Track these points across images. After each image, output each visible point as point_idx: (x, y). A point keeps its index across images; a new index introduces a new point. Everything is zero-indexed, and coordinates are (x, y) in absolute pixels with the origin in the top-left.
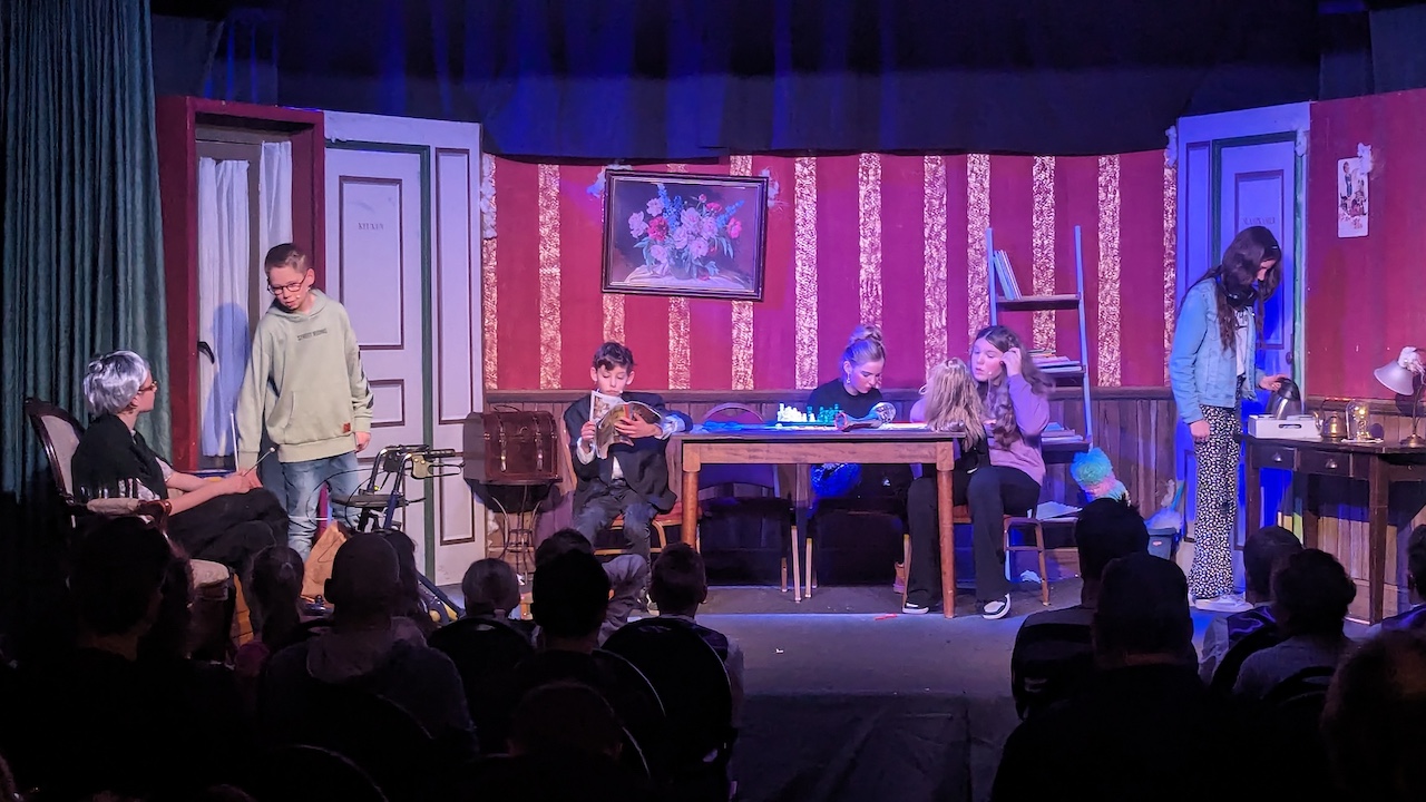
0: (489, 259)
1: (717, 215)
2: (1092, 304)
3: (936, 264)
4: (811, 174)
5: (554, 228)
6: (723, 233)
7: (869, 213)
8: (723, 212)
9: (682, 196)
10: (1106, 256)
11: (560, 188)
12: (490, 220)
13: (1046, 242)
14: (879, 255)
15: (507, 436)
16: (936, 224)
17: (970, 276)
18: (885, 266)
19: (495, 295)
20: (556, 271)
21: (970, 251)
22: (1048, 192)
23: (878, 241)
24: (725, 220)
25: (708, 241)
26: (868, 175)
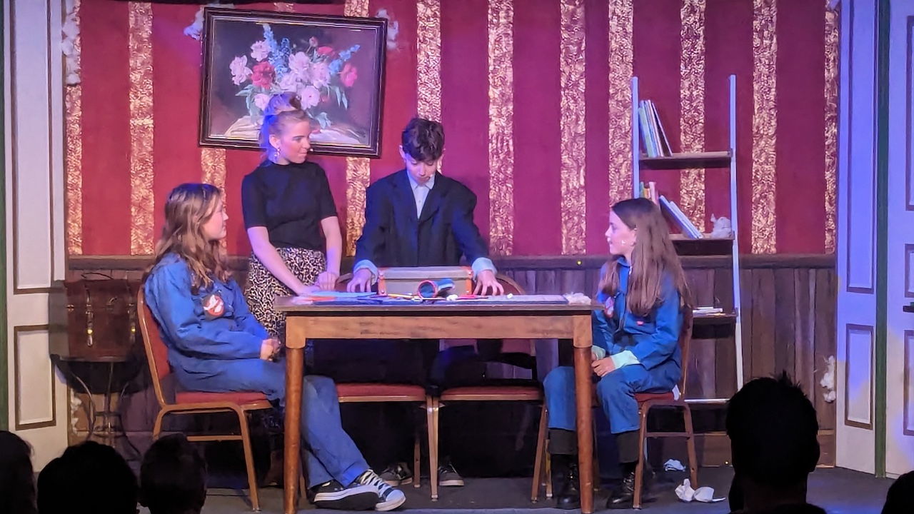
0: (72, 108)
1: (330, 61)
2: (745, 162)
3: (574, 117)
4: (435, 16)
5: (146, 73)
6: (336, 80)
7: (499, 60)
8: (338, 57)
9: (291, 37)
10: (761, 109)
11: (153, 28)
12: (73, 64)
13: (695, 93)
14: (511, 107)
15: (94, 306)
16: (573, 72)
17: (611, 131)
18: (518, 119)
19: (79, 149)
20: (149, 122)
21: (612, 103)
22: (697, 37)
23: (509, 92)
24: (339, 66)
25: (320, 90)
26: (498, 18)
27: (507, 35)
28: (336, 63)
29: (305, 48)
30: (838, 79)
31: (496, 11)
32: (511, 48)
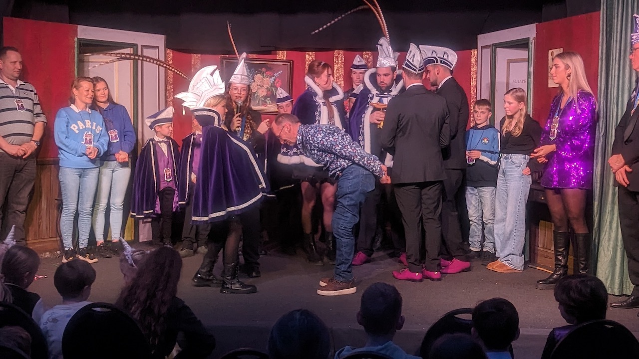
1: (271, 77)
6: (273, 85)
7: (338, 78)
8: (273, 76)
9: (255, 68)
24: (274, 79)
25: (267, 89)
26: (338, 60)
27: (341, 67)
28: (273, 78)
29: (260, 72)
30: (476, 86)
31: (337, 58)
32: (343, 73)
